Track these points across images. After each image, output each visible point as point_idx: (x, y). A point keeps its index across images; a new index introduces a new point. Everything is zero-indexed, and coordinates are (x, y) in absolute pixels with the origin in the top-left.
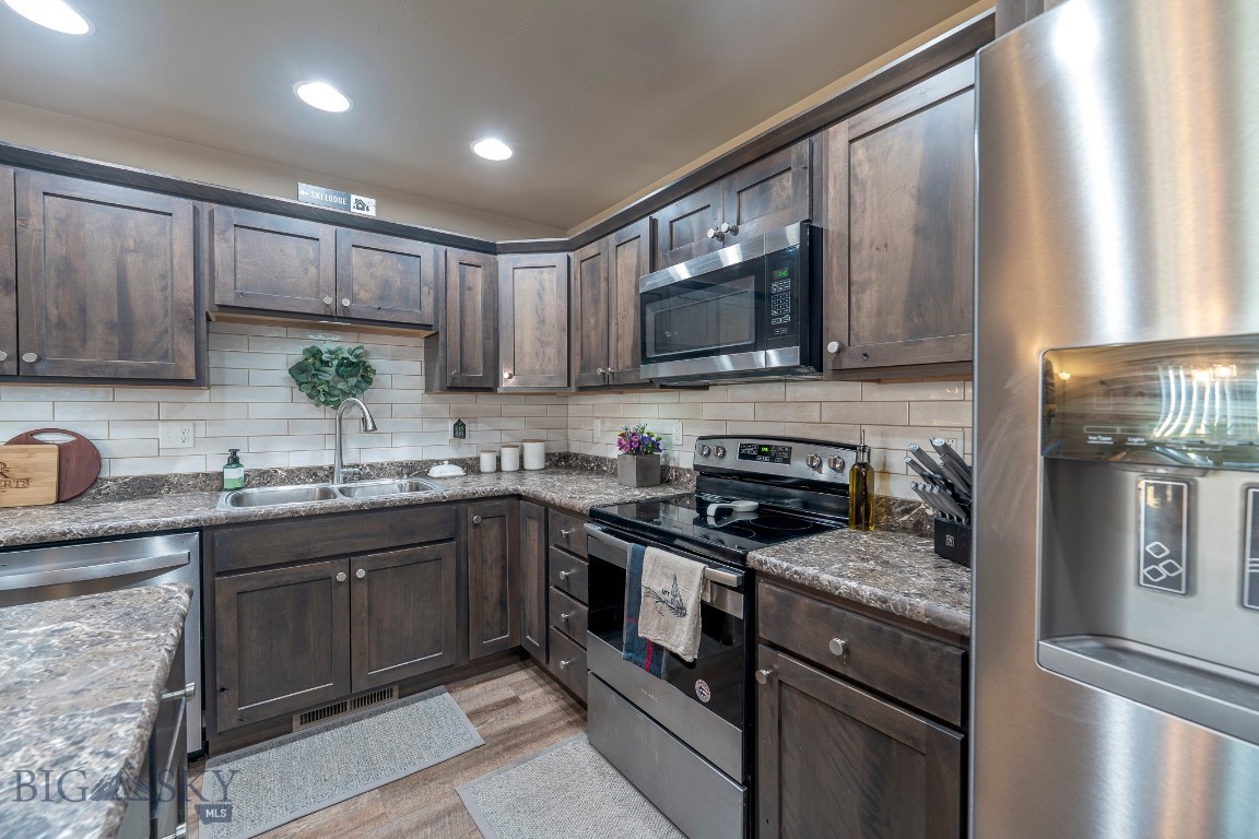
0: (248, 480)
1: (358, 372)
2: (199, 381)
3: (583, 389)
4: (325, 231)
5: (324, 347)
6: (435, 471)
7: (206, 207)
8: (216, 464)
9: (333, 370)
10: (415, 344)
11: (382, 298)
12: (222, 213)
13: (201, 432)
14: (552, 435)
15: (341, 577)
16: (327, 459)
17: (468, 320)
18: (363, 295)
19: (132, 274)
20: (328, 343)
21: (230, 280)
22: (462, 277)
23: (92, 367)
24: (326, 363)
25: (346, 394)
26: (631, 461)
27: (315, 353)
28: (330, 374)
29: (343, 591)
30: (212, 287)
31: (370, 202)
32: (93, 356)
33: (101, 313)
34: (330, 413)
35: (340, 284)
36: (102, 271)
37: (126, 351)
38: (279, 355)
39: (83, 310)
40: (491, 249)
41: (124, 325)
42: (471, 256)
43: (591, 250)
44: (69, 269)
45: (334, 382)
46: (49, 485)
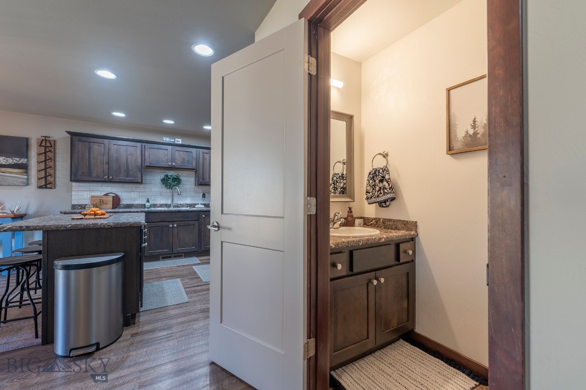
0: (151, 206)
1: (177, 181)
2: (141, 183)
4: (169, 147)
6: (197, 206)
7: (144, 144)
8: (144, 202)
9: (171, 180)
10: (192, 173)
11: (183, 162)
12: (147, 145)
13: (141, 194)
15: (171, 226)
16: (169, 202)
17: (205, 167)
18: (178, 162)
19: (129, 160)
20: (171, 173)
21: (148, 160)
22: (203, 157)
23: (121, 179)
24: (169, 178)
25: (174, 186)
27: (167, 176)
28: (170, 181)
29: (171, 229)
30: (145, 162)
31: (180, 140)
32: (122, 177)
33: (123, 168)
34: (169, 191)
35: (173, 160)
36: (123, 159)
37: (127, 176)
38: (158, 176)
39: (120, 168)
41: (127, 171)
42: (206, 150)
44: (117, 159)
45: (171, 183)
46: (110, 205)
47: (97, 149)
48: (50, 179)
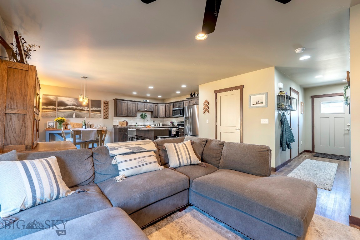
0: (137, 126)
1: (145, 115)
2: (136, 117)
3: (167, 117)
4: (145, 104)
5: (143, 113)
6: (152, 126)
8: (135, 124)
10: (150, 113)
11: (148, 109)
12: (139, 103)
13: (134, 121)
14: (163, 122)
16: (143, 124)
17: (156, 111)
19: (133, 108)
20: (144, 113)
21: (139, 108)
22: (155, 107)
24: (143, 115)
25: (145, 118)
26: (171, 124)
31: (148, 101)
32: (131, 115)
33: (131, 111)
34: (143, 119)
35: (146, 108)
36: (131, 109)
37: (133, 114)
38: (140, 114)
40: (158, 104)
41: (133, 112)
42: (156, 104)
43: (168, 104)
44: (130, 109)
45: (143, 117)
46: (125, 125)
47: (124, 104)
48: (107, 115)
